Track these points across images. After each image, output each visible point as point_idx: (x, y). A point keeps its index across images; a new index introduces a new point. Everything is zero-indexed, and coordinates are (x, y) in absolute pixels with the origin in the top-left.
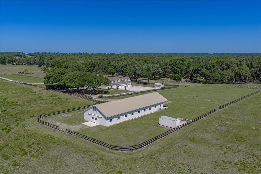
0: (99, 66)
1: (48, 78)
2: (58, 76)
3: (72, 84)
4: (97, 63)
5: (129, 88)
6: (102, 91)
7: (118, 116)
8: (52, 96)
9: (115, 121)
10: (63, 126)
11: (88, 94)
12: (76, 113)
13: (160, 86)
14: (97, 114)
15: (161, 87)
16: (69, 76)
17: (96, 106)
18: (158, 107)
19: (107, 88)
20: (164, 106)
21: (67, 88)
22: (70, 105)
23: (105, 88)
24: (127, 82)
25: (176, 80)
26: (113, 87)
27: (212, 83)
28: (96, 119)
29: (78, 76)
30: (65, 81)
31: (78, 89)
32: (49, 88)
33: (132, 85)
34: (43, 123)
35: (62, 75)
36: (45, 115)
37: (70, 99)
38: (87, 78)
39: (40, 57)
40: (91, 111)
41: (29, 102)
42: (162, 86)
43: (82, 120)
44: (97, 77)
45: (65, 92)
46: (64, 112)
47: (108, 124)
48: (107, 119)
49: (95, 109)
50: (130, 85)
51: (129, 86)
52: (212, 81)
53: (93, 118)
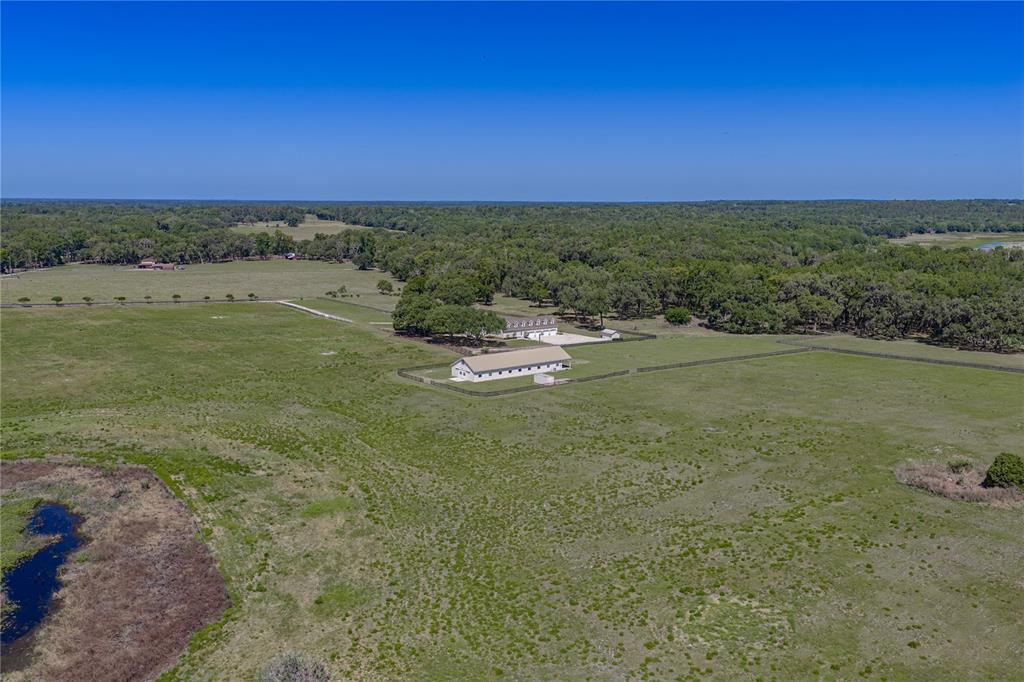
0: (512, 277)
1: (399, 315)
2: (417, 313)
3: (442, 329)
4: (510, 268)
5: (553, 337)
6: (495, 342)
7: (490, 372)
8: (409, 348)
9: (485, 377)
10: (427, 380)
11: (469, 346)
12: (444, 370)
13: (610, 335)
14: (465, 368)
15: (613, 337)
16: (438, 314)
17: (465, 359)
18: (553, 366)
19: (505, 335)
20: (564, 366)
21: (434, 334)
22: (437, 360)
23: (502, 335)
24: (549, 326)
25: (673, 322)
26: (518, 334)
27: (748, 333)
28: (464, 374)
29: (452, 314)
30: (431, 323)
31: (452, 337)
32: (402, 334)
33: (560, 332)
34: (405, 376)
35: (426, 311)
36: (407, 370)
37: (436, 353)
38: (466, 319)
39: (362, 240)
40: (460, 365)
41: (379, 355)
42: (617, 336)
43: (450, 375)
44: (483, 318)
45: (429, 342)
46: (427, 367)
47: (476, 379)
48: (475, 374)
49: (463, 362)
50: (556, 332)
51: (554, 333)
52: (744, 328)
53: (461, 373)
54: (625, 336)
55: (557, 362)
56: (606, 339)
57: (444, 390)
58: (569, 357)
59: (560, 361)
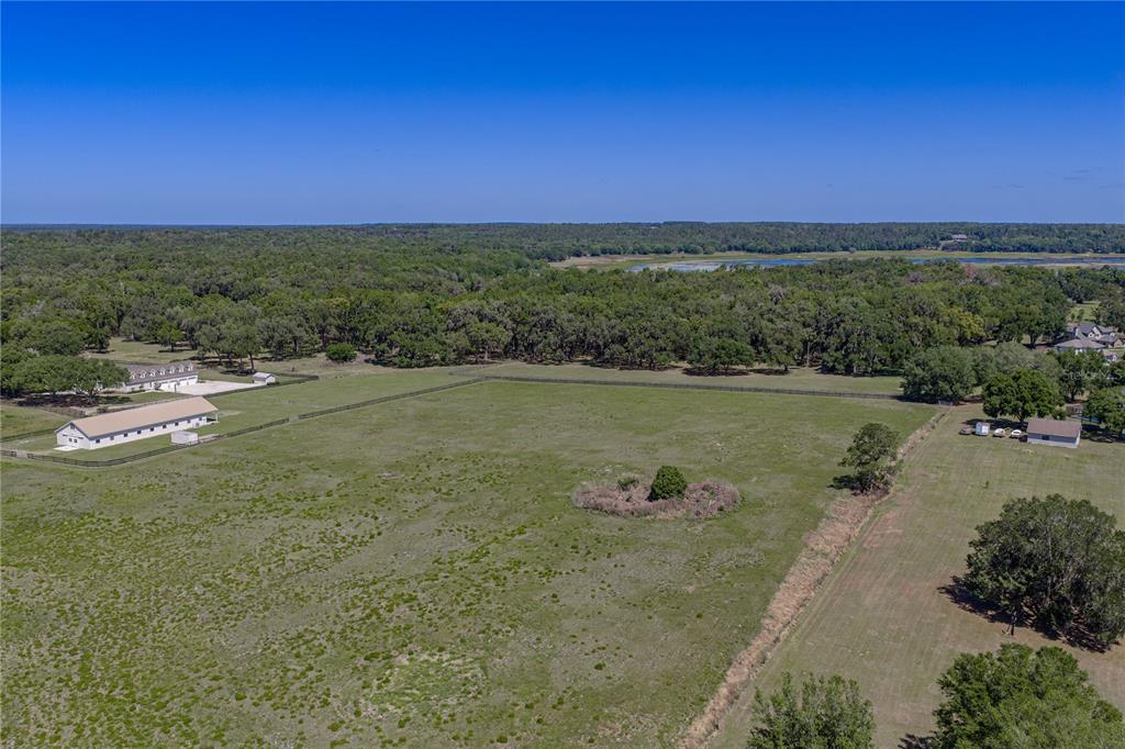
0: (133, 317)
3: (39, 386)
4: (129, 306)
5: (193, 386)
6: (116, 397)
7: (112, 436)
9: (105, 443)
10: (22, 453)
11: (78, 405)
12: (44, 438)
13: (264, 379)
14: (77, 434)
15: (267, 381)
16: (32, 368)
17: (75, 422)
18: (194, 421)
19: (129, 389)
20: (208, 420)
21: (27, 394)
22: (35, 427)
23: (126, 389)
24: (187, 373)
25: (336, 359)
26: (146, 386)
27: (418, 366)
28: (76, 441)
29: (52, 367)
30: (22, 380)
31: (55, 396)
33: (201, 380)
35: (13, 366)
37: (33, 417)
38: (73, 372)
40: (68, 431)
43: (55, 444)
44: (97, 369)
45: (20, 404)
46: (20, 437)
47: (93, 446)
48: (91, 439)
49: (73, 426)
50: (195, 380)
51: (193, 382)
53: (70, 440)
54: (281, 379)
55: (200, 416)
56: (258, 384)
57: (49, 464)
58: (216, 409)
59: (204, 415)
